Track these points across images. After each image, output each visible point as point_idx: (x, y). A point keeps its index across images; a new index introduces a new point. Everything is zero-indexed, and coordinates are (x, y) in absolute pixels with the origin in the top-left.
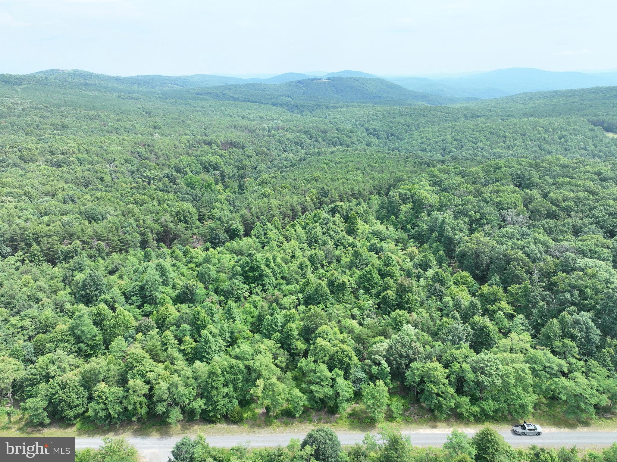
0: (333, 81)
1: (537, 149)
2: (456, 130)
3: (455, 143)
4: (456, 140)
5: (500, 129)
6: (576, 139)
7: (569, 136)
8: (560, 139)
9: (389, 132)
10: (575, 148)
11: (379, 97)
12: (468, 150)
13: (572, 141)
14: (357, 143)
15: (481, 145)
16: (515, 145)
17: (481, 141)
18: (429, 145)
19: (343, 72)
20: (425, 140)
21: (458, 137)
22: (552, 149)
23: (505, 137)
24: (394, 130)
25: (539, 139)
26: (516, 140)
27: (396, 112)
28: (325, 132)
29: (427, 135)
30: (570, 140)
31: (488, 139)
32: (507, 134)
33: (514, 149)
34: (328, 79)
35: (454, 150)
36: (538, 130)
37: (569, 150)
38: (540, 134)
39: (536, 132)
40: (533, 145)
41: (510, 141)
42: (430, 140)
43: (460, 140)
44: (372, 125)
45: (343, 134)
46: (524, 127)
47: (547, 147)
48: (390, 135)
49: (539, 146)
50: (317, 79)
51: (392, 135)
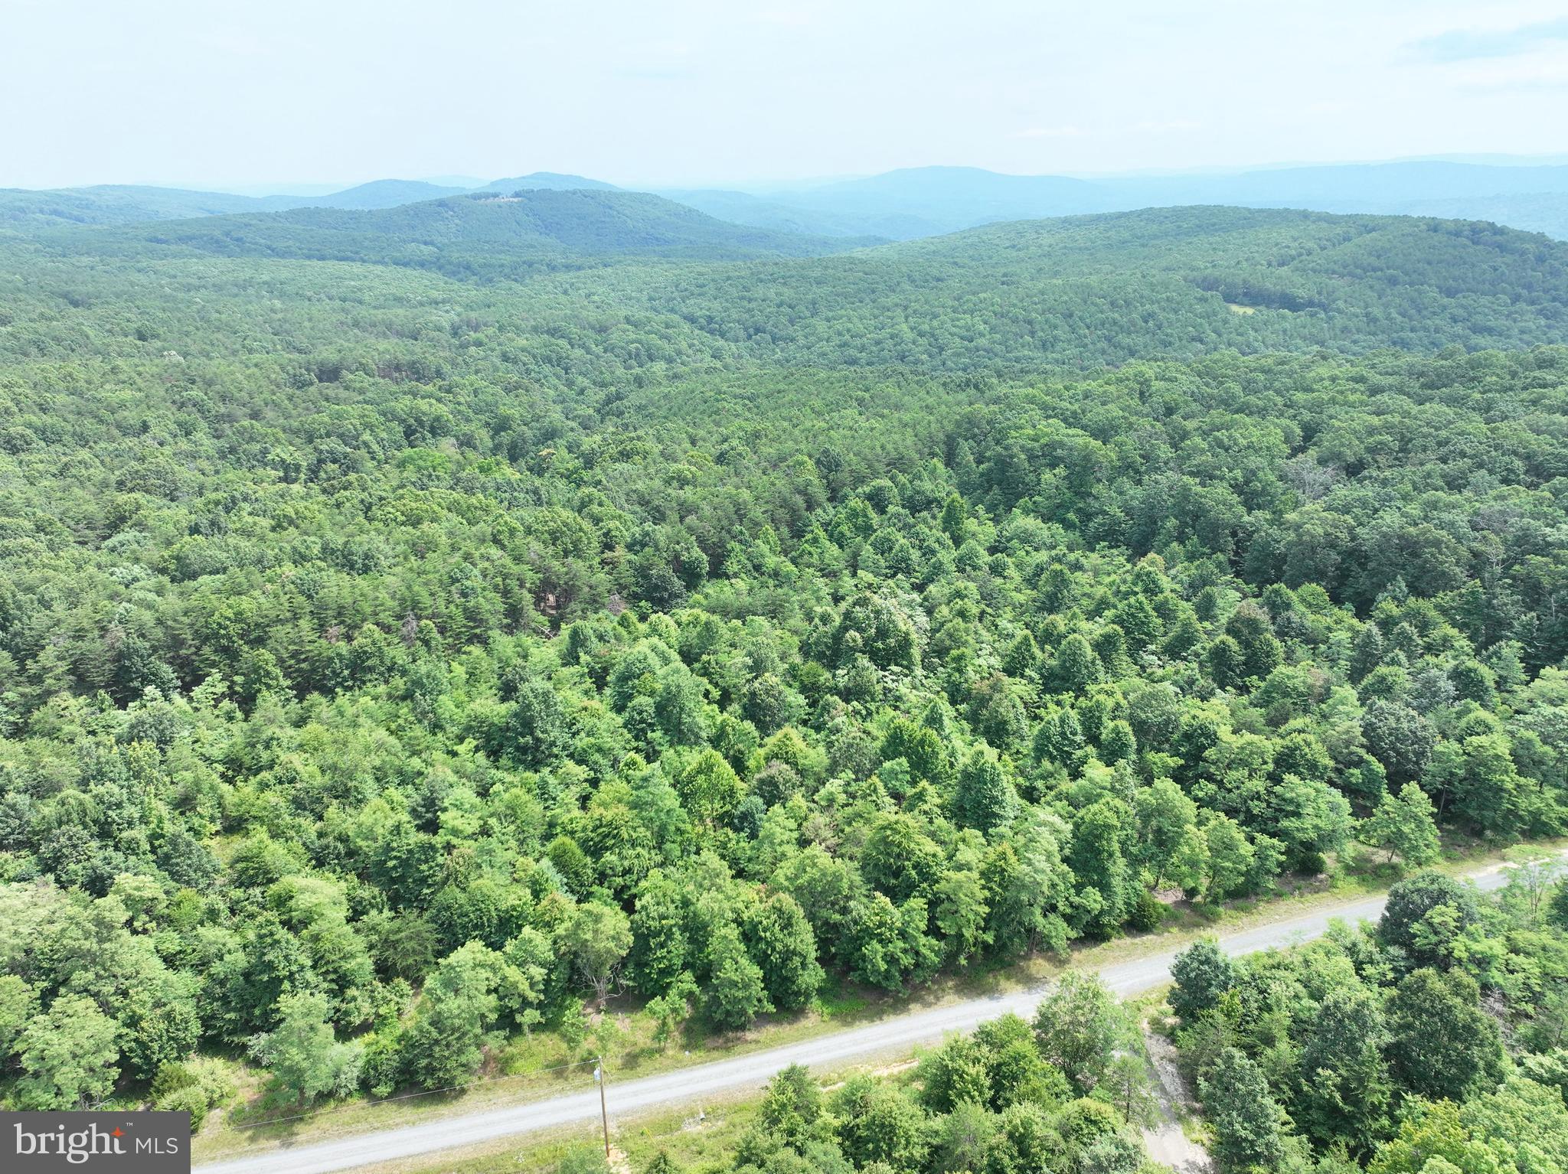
0: (530, 199)
1: (1104, 344)
2: (915, 312)
3: (920, 341)
4: (921, 335)
5: (1014, 305)
6: (1178, 320)
7: (1161, 316)
8: (1146, 322)
9: (749, 323)
10: (1180, 339)
11: (657, 239)
12: (958, 355)
13: (1171, 324)
14: (690, 352)
15: (982, 342)
16: (1055, 338)
17: (981, 335)
18: (862, 349)
19: (532, 177)
20: (847, 337)
21: (926, 327)
22: (1136, 345)
23: (1030, 323)
24: (759, 318)
25: (1103, 324)
26: (1056, 327)
27: (743, 273)
28: (602, 329)
29: (850, 326)
30: (1165, 324)
31: (993, 330)
32: (1034, 315)
33: (1058, 348)
34: (517, 195)
35: (924, 357)
36: (1096, 305)
37: (1170, 344)
38: (1102, 312)
39: (1093, 309)
40: (1094, 337)
41: (1043, 330)
42: (861, 337)
43: (933, 335)
44: (701, 307)
45: (652, 333)
46: (1065, 298)
47: (1126, 341)
48: (751, 331)
49: (1109, 340)
50: (487, 196)
51: (757, 331)
